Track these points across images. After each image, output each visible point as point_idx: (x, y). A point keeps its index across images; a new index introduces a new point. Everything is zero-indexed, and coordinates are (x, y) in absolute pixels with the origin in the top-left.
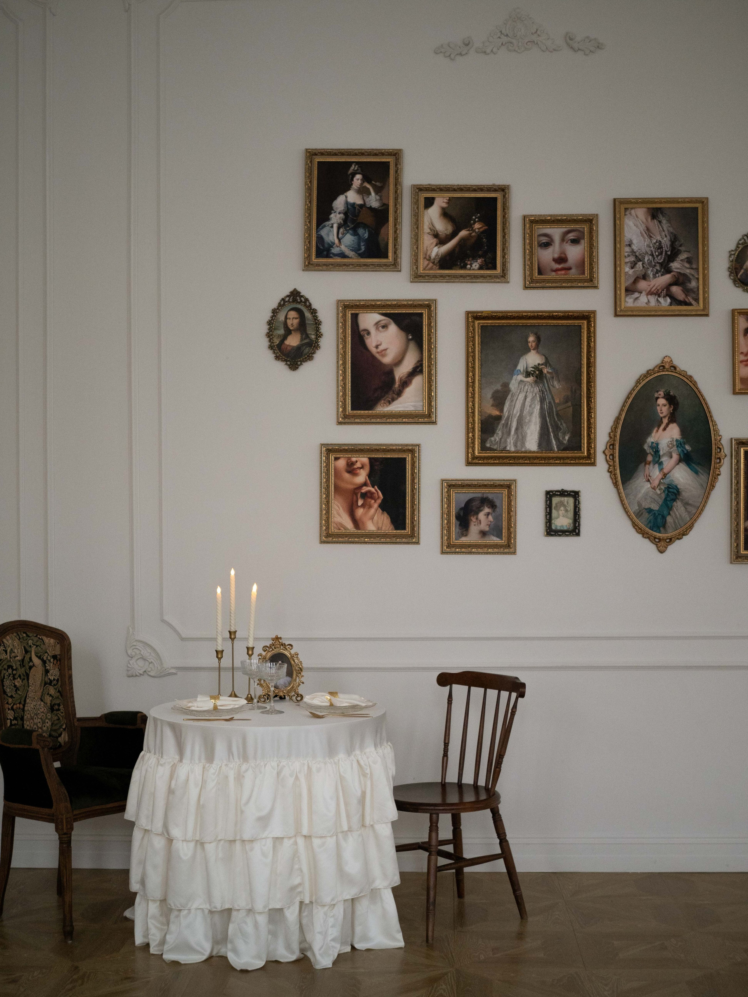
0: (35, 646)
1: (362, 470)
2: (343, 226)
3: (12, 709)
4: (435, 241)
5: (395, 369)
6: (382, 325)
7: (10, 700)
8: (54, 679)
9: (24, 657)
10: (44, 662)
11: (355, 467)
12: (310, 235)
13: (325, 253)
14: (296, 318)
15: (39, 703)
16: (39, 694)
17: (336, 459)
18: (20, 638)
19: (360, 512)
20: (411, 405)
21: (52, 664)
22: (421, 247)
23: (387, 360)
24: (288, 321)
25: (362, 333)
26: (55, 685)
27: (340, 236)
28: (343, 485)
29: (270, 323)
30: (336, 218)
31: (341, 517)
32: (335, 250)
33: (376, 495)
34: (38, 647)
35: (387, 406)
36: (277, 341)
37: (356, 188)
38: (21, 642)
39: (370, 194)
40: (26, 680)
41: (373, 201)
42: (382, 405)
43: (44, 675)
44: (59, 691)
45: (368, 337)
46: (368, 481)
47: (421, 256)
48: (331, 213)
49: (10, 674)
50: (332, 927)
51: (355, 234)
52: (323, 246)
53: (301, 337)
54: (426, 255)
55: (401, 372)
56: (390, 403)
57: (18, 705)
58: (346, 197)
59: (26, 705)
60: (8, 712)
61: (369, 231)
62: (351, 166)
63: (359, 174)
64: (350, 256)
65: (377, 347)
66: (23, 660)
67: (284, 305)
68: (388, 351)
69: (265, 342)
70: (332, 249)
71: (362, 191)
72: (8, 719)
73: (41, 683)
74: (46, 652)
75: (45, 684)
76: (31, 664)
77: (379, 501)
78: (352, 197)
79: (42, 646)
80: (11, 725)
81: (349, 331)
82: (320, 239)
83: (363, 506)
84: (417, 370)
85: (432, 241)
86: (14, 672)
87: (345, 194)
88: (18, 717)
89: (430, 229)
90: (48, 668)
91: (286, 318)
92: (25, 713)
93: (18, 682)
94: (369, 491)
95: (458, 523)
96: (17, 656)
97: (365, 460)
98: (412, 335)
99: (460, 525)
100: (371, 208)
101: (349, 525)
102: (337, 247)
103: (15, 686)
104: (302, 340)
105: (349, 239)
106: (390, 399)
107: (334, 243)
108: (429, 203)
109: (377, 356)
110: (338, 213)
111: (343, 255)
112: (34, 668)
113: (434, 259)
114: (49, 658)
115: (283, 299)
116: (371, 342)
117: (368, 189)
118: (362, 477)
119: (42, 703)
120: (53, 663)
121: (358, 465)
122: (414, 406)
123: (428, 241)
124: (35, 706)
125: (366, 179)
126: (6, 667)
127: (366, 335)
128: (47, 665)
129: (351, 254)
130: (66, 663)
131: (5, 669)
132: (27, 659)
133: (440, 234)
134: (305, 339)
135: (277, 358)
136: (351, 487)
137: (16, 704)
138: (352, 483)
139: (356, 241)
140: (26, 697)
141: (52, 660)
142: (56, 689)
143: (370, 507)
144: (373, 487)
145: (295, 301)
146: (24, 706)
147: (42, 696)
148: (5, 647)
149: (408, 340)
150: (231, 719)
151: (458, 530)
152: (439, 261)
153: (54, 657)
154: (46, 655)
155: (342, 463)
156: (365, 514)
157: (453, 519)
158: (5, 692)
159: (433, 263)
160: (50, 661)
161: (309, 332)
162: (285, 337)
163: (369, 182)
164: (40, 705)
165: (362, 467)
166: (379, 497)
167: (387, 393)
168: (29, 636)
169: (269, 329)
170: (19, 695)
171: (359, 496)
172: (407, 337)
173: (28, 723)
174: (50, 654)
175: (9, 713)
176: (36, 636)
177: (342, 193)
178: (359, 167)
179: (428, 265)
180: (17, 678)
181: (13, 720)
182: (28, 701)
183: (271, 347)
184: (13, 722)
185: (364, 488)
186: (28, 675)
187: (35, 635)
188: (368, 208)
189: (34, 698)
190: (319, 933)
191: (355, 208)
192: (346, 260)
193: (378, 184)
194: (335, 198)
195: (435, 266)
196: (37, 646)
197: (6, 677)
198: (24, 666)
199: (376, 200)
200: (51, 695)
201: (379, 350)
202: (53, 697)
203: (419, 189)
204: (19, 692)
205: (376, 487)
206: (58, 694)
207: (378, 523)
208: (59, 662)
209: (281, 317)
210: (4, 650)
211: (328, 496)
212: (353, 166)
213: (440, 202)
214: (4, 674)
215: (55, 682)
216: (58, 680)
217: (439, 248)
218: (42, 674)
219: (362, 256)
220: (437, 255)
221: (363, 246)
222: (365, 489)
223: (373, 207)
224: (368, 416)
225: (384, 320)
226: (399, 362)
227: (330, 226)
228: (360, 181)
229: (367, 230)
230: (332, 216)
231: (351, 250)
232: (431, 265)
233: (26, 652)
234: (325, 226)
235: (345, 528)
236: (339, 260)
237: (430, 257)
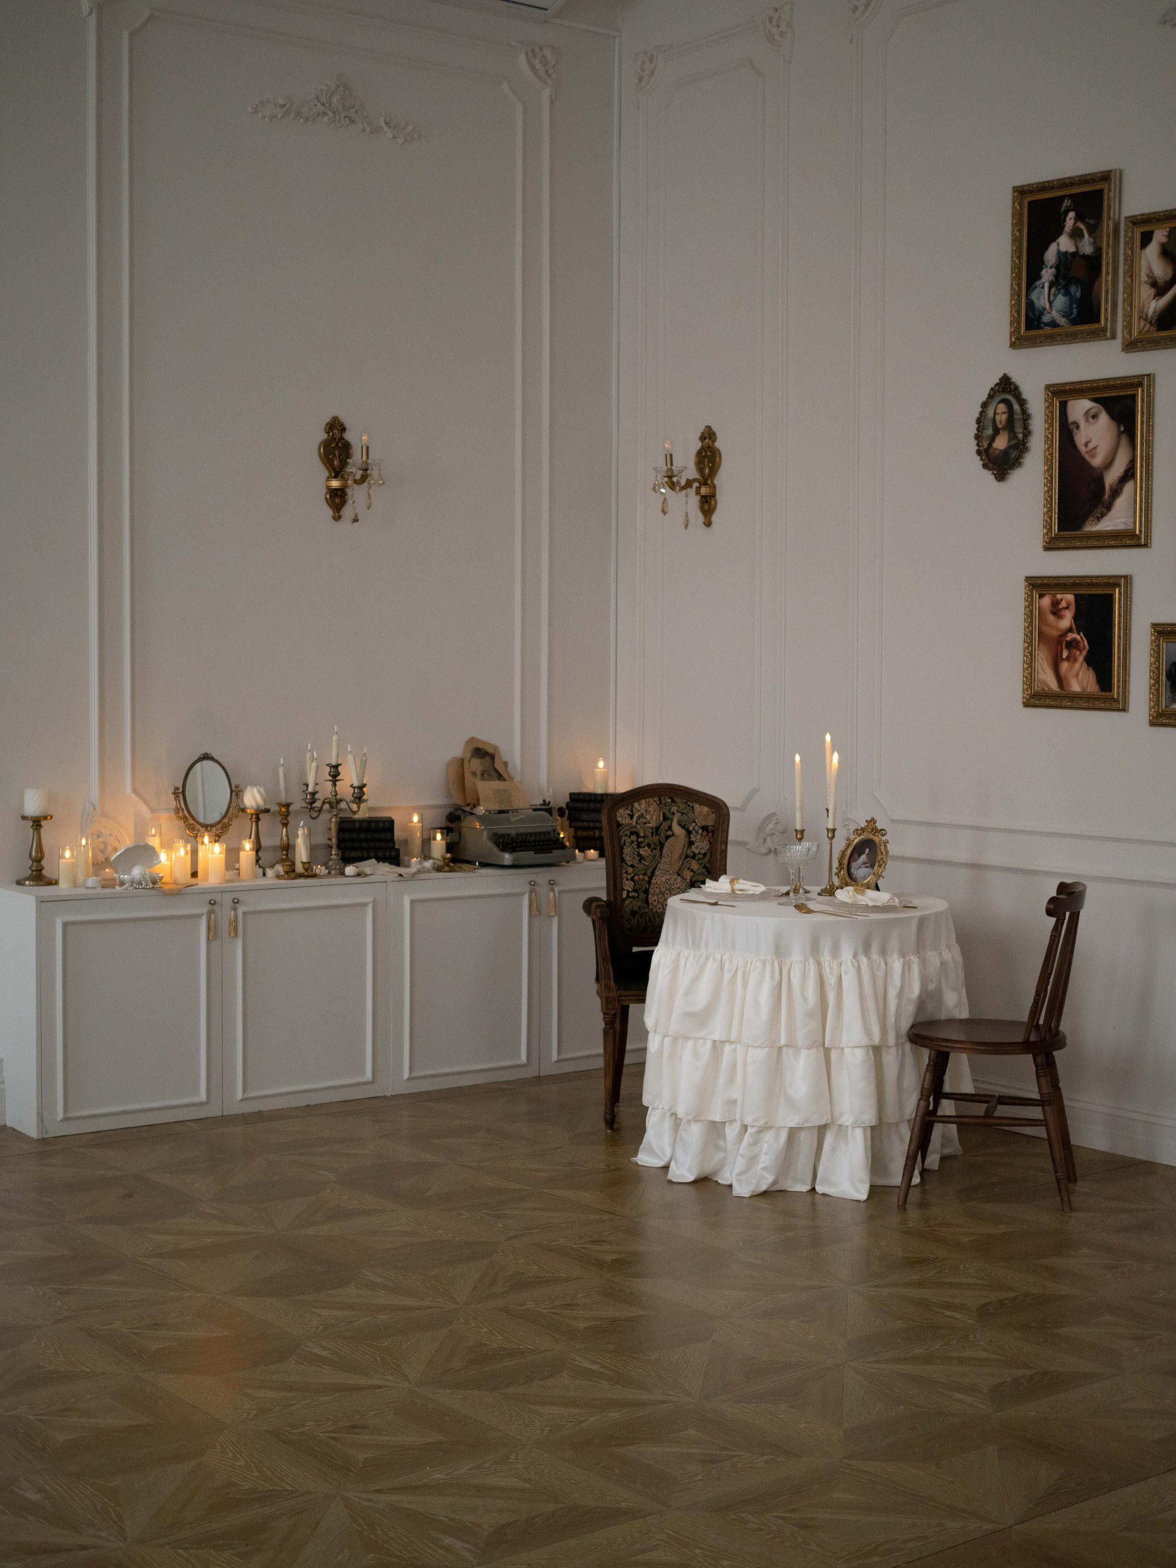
0: (680, 814)
1: (1067, 610)
2: (1055, 284)
3: (632, 879)
4: (1152, 291)
5: (1105, 473)
6: (1092, 414)
7: (630, 870)
8: (699, 853)
9: (662, 824)
10: (689, 833)
11: (1060, 607)
12: (1019, 302)
13: (1036, 323)
14: (1005, 413)
15: (675, 877)
16: (676, 867)
17: (1041, 596)
18: (660, 803)
19: (1064, 666)
20: (1121, 522)
21: (700, 835)
22: (1136, 303)
23: (1097, 462)
24: (997, 417)
25: (1071, 427)
26: (699, 859)
27: (1052, 298)
28: (1047, 630)
29: (979, 421)
30: (1047, 274)
31: (1046, 674)
32: (1046, 318)
33: (1081, 645)
34: (684, 815)
35: (1096, 524)
36: (985, 444)
37: (1068, 230)
38: (660, 808)
39: (1082, 236)
40: (658, 850)
41: (1087, 247)
42: (1090, 523)
43: (686, 847)
44: (705, 867)
45: (1077, 432)
46: (1074, 626)
47: (1136, 316)
48: (1042, 269)
49: (633, 842)
50: (766, 1154)
51: (1067, 293)
52: (1034, 314)
53: (1009, 437)
54: (1142, 312)
55: (1111, 477)
56: (1099, 519)
57: (641, 877)
58: (1058, 245)
59: (654, 878)
60: (626, 882)
61: (1082, 289)
62: (1063, 202)
63: (1072, 210)
64: (1061, 324)
65: (1086, 445)
66: (657, 828)
67: (993, 396)
68: (1098, 450)
69: (973, 446)
70: (1043, 316)
71: (1076, 235)
72: (624, 890)
73: (681, 855)
74: (694, 822)
75: (687, 857)
76: (669, 833)
77: (1085, 653)
78: (1065, 243)
79: (690, 814)
80: (628, 897)
81: (1057, 425)
82: (1030, 305)
83: (1068, 659)
84: (1129, 474)
85: (1149, 293)
86: (640, 840)
87: (1057, 241)
88: (640, 889)
89: (1148, 275)
90: (693, 839)
91: (995, 414)
92: (652, 886)
93: (645, 852)
94: (1075, 640)
95: (1169, 684)
96: (649, 823)
97: (1070, 597)
98: (1124, 426)
99: (1171, 687)
100: (1084, 256)
101: (1054, 685)
102: (1048, 313)
103: (639, 855)
104: (1009, 441)
105: (1061, 301)
106: (1099, 515)
107: (1044, 309)
108: (1146, 239)
109: (1087, 457)
110: (1049, 267)
111: (1054, 324)
112: (673, 837)
113: (1152, 318)
114: (697, 828)
115: (992, 389)
116: (1080, 439)
117: (1082, 230)
118: (1067, 621)
119: (679, 878)
120: (702, 835)
121: (1063, 604)
122: (1125, 523)
123: (1145, 292)
124: (669, 880)
125: (1079, 217)
126: (628, 833)
127: (1075, 430)
128: (692, 836)
129: (1062, 321)
130: (720, 837)
131: (626, 835)
132: (665, 825)
133: (1159, 281)
134: (1012, 440)
135: (985, 466)
136: (1055, 633)
137: (639, 875)
138: (1058, 629)
139: (1068, 303)
140: (655, 868)
141: (700, 831)
142: (700, 864)
143: (1075, 660)
144: (1079, 634)
145: (1004, 391)
146: (651, 878)
147: (680, 869)
148: (632, 812)
149: (1120, 433)
150: (716, 904)
151: (1168, 693)
152: (1157, 320)
153: (704, 828)
154: (694, 824)
155: (1046, 601)
156: (1070, 669)
157: (1164, 678)
158: (623, 860)
159: (1150, 323)
160: (697, 832)
161: (1017, 430)
162: (993, 439)
163: (1083, 221)
164: (675, 879)
165: (1067, 608)
166: (1084, 648)
167: (1096, 506)
168: (675, 802)
169: (978, 429)
170: (644, 865)
171: (1064, 646)
172: (1119, 428)
173: (655, 898)
174: (698, 824)
175: (627, 884)
176: (686, 803)
177: (1054, 240)
178: (1072, 201)
179: (1145, 326)
180: (644, 847)
181: (632, 892)
182: (657, 873)
183: (979, 452)
184: (631, 894)
185: (1070, 634)
186: (662, 846)
187: (684, 801)
188: (1080, 255)
189: (669, 871)
190: (742, 1156)
191: (1067, 258)
192: (1056, 330)
193: (1092, 222)
194: (1046, 248)
195: (1152, 328)
196: (682, 814)
197: (627, 844)
198: (657, 834)
199: (1090, 244)
200: (692, 870)
201: (1088, 449)
202: (694, 872)
203: (1135, 221)
204: (645, 862)
205: (1081, 633)
206: (704, 870)
207: (1082, 682)
208: (710, 835)
209: (990, 413)
210: (629, 814)
211: (1030, 644)
212: (1066, 201)
213: (1160, 236)
214: (625, 841)
215: (701, 856)
216: (705, 855)
217: (1157, 301)
218: (684, 846)
219: (1074, 322)
220: (1154, 312)
221: (1075, 308)
222: (1071, 636)
223: (1086, 254)
224: (1075, 538)
225: (1095, 407)
226: (1109, 464)
227: (1041, 286)
228: (1072, 221)
229: (1079, 287)
230: (1044, 272)
231: (1062, 316)
232: (1148, 325)
233: (665, 818)
234: (1035, 287)
235: (1048, 687)
236: (1048, 330)
237: (1147, 316)
